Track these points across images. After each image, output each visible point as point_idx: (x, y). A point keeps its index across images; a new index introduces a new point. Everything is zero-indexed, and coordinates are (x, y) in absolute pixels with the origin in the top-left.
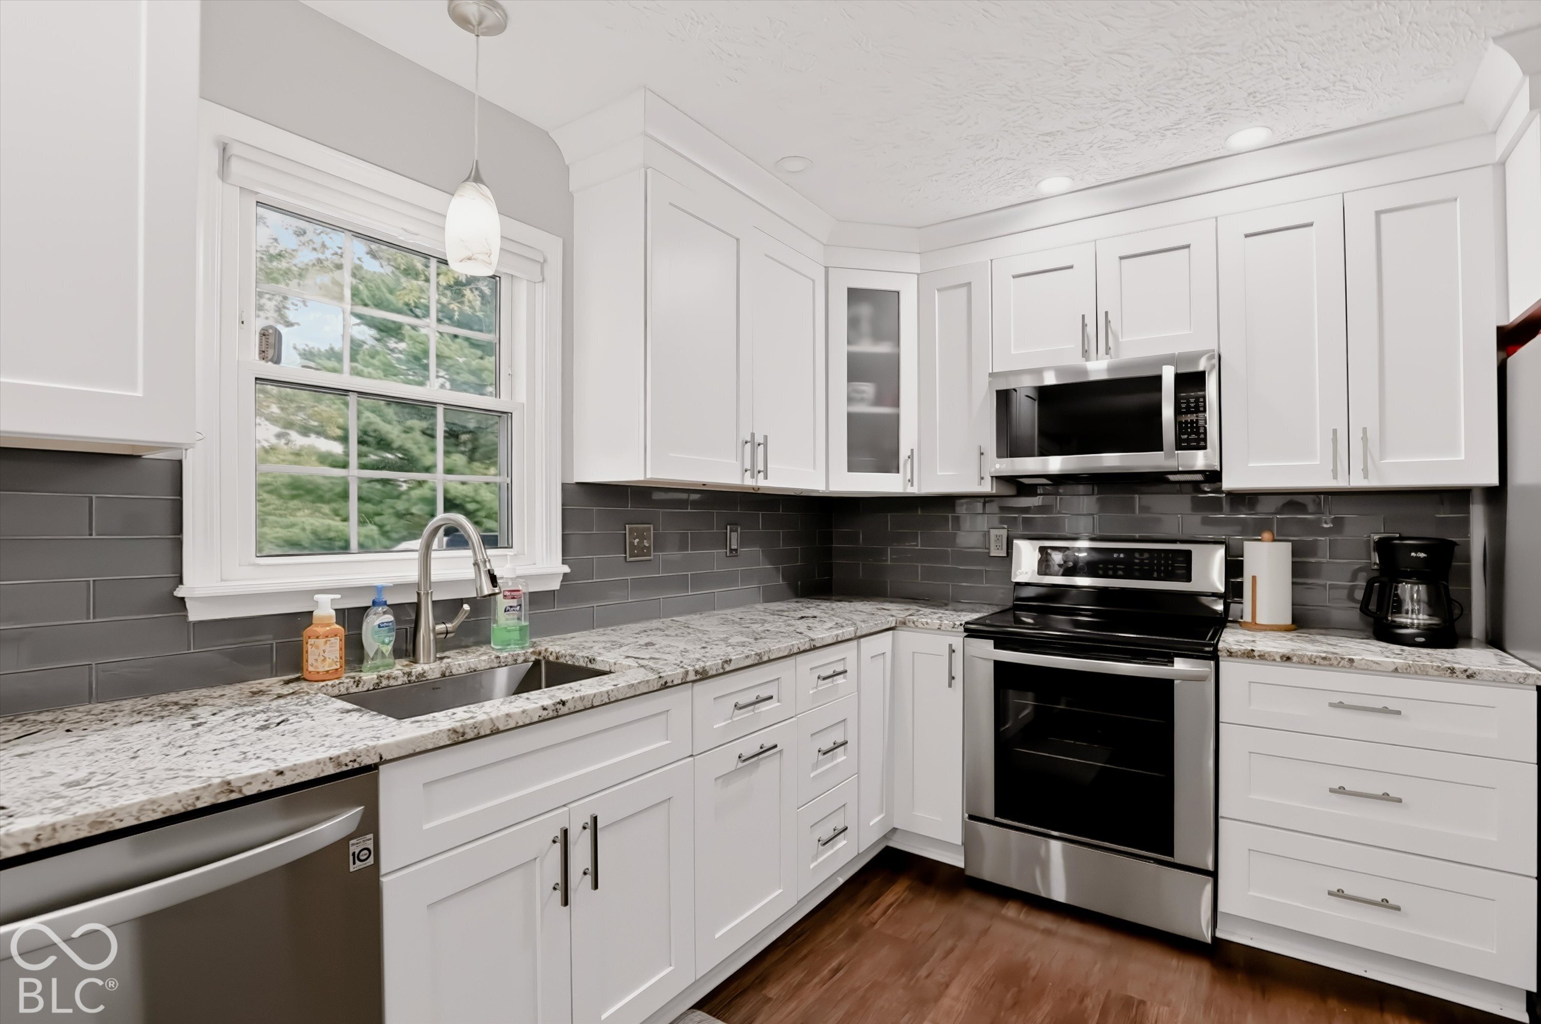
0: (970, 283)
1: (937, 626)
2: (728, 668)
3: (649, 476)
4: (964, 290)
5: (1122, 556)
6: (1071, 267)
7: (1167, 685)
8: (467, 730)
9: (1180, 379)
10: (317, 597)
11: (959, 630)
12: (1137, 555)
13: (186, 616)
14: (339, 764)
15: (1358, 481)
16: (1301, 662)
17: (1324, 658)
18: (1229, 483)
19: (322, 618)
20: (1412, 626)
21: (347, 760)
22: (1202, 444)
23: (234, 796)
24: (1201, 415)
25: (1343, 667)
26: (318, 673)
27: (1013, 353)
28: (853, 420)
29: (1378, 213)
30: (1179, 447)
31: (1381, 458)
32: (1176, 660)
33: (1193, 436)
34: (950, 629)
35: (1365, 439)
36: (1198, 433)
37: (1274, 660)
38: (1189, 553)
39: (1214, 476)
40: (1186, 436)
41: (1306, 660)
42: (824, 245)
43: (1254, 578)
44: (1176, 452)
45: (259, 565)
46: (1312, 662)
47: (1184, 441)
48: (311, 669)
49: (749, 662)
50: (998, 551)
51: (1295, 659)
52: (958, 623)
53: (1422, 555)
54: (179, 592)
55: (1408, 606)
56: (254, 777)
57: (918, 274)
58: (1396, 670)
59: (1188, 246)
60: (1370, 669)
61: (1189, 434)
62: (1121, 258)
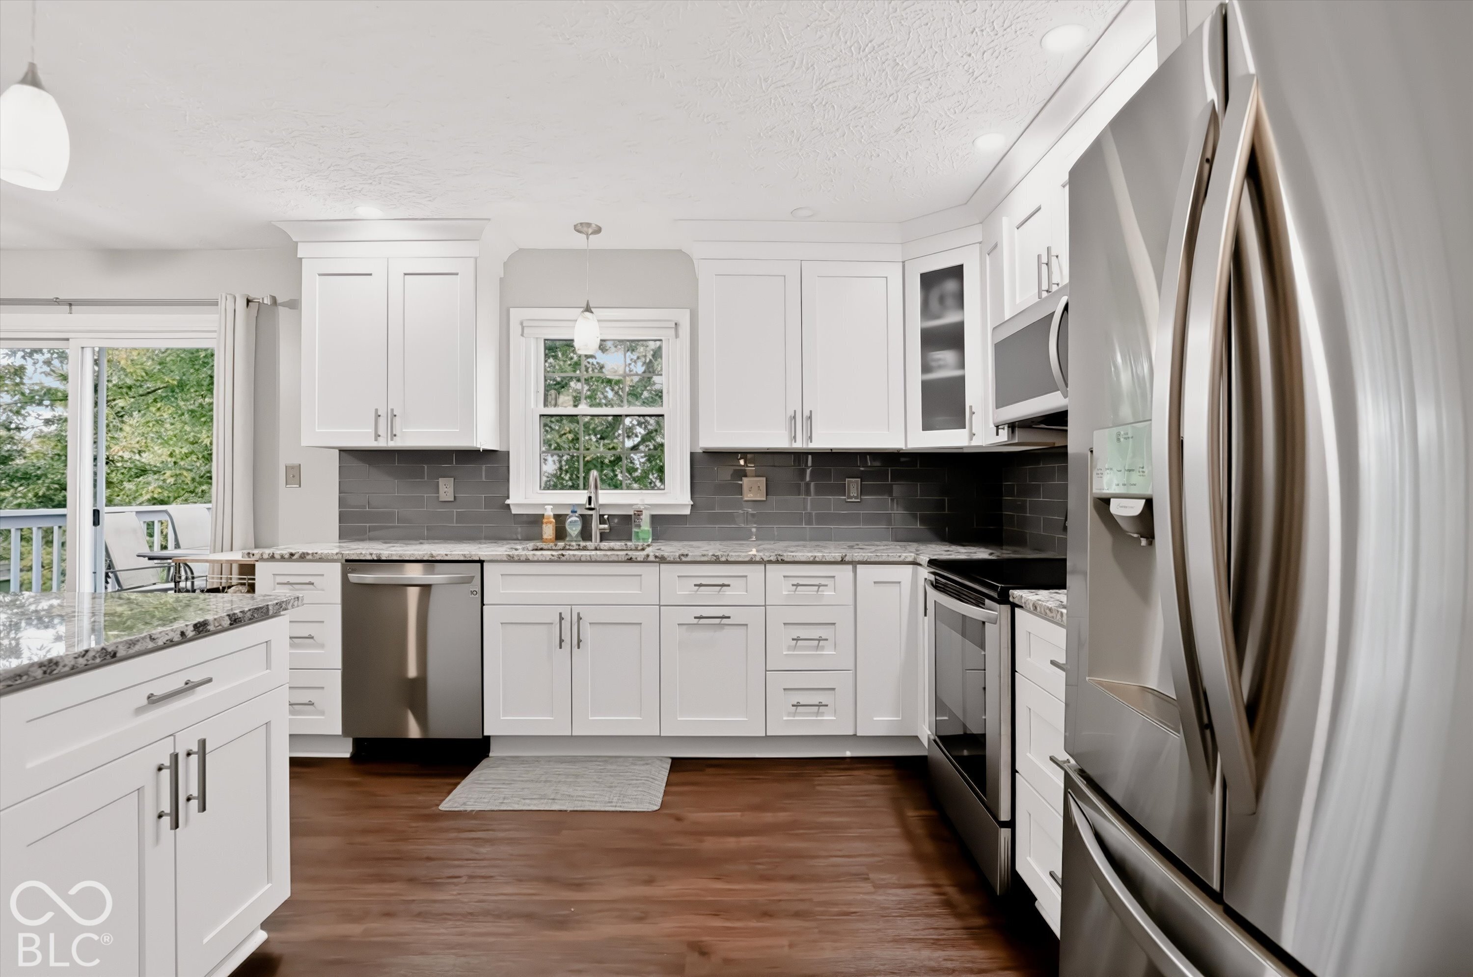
0: (997, 242)
2: (684, 559)
8: (515, 556)
13: (511, 512)
14: (465, 557)
19: (547, 516)
21: (468, 556)
23: (433, 559)
27: (1016, 302)
28: (927, 384)
45: (539, 493)
49: (705, 559)
54: (507, 502)
56: (439, 554)
57: (980, 242)
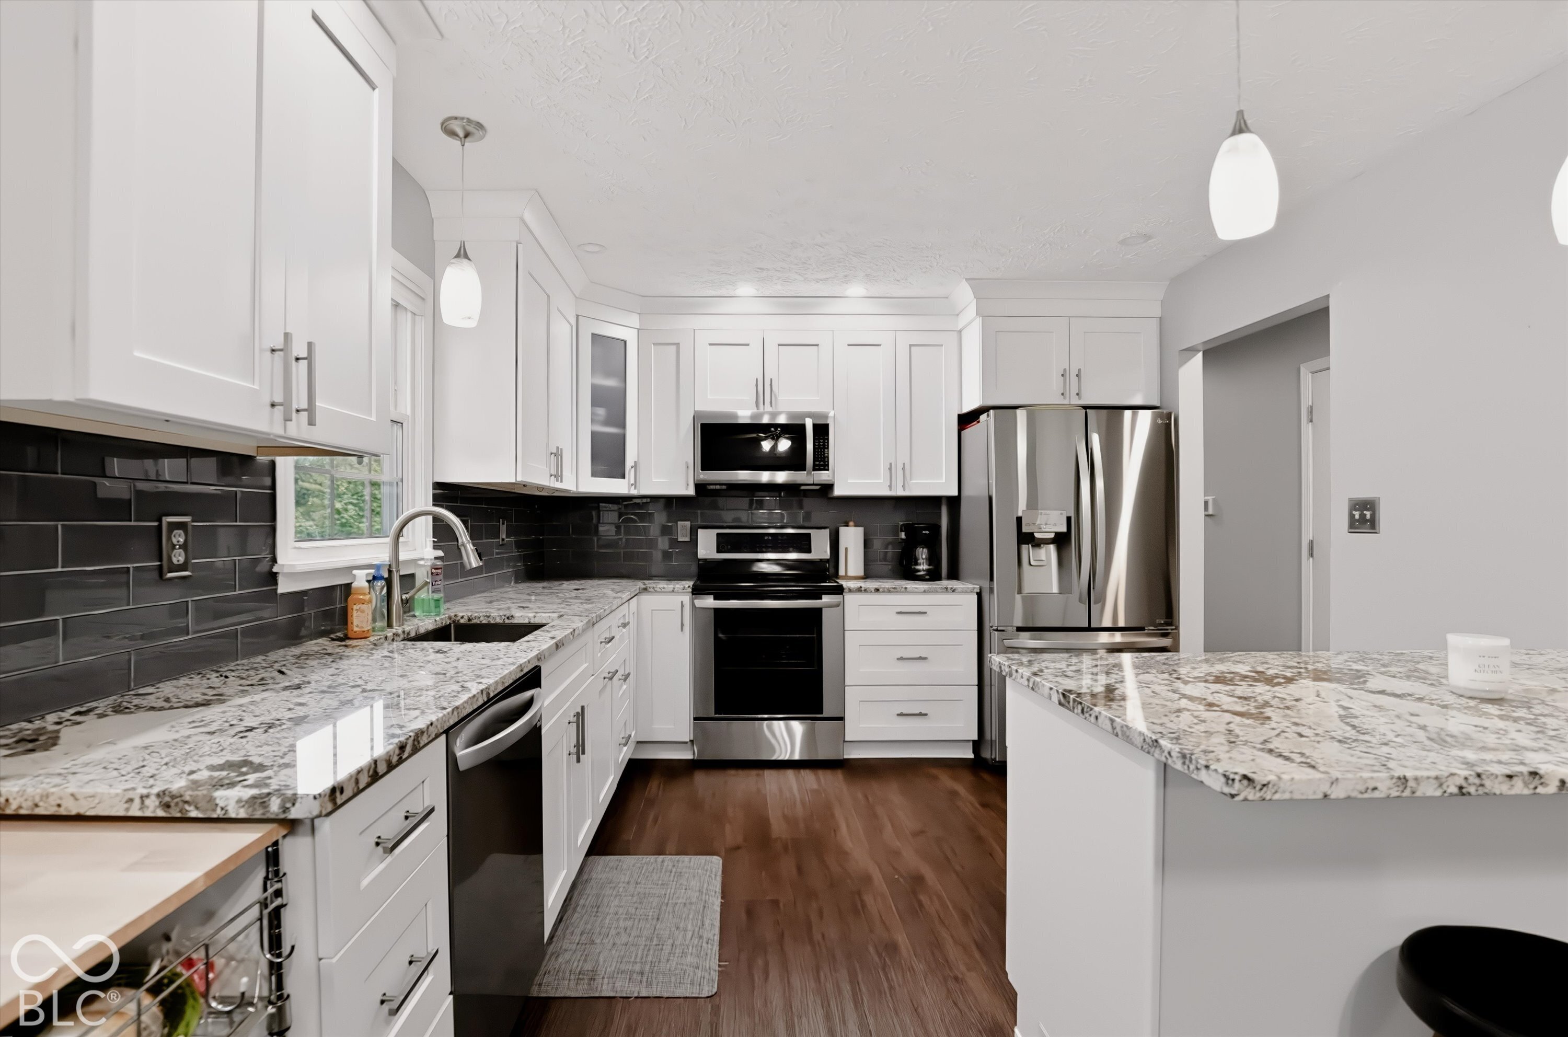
0: (679, 344)
1: (671, 590)
3: (519, 479)
4: (674, 348)
5: (770, 538)
6: (748, 345)
7: (818, 612)
9: (816, 427)
10: (355, 572)
11: (688, 591)
12: (780, 537)
13: (276, 589)
15: (900, 492)
16: (884, 592)
17: (894, 588)
18: (838, 492)
19: (358, 588)
20: (923, 570)
22: (827, 468)
24: (826, 450)
25: (903, 592)
26: (364, 632)
27: (708, 397)
28: (594, 435)
29: (911, 346)
30: (814, 469)
31: (911, 480)
32: (823, 596)
33: (822, 463)
34: (681, 591)
35: (904, 469)
36: (824, 461)
37: (871, 592)
38: (809, 535)
39: (829, 487)
40: (818, 463)
41: (886, 590)
42: (576, 297)
43: (846, 549)
44: (813, 472)
45: (300, 548)
46: (889, 591)
47: (817, 465)
48: (356, 629)
50: (684, 537)
51: (881, 590)
52: (687, 586)
53: (927, 532)
54: (275, 570)
55: (921, 561)
57: (638, 329)
58: (925, 591)
59: (817, 345)
60: (913, 592)
61: (820, 462)
62: (779, 345)
